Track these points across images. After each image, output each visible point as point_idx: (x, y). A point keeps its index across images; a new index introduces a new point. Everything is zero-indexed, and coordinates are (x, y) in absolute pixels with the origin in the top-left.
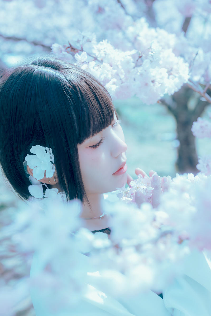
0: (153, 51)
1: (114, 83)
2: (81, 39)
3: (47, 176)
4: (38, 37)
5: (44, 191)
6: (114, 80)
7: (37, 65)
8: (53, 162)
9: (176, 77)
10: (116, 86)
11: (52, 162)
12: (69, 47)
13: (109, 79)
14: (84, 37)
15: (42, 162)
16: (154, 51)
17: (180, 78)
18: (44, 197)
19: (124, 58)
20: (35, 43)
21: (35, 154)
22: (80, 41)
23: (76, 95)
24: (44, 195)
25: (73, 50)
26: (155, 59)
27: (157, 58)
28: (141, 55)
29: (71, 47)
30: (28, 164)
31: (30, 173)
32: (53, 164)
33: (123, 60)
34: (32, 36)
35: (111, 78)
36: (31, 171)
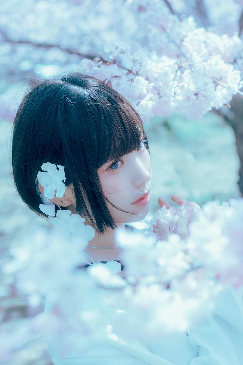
0: (193, 60)
1: (151, 99)
2: (113, 50)
3: (57, 196)
4: (73, 43)
5: (56, 212)
6: (151, 95)
7: (65, 81)
8: (65, 181)
9: (224, 87)
10: (152, 102)
11: (63, 181)
12: (99, 61)
13: (145, 95)
14: (117, 48)
15: (54, 180)
16: (195, 60)
17: (229, 88)
18: (55, 216)
19: (162, 69)
20: (70, 51)
21: (47, 172)
22: (112, 52)
23: (99, 115)
24: (56, 214)
25: (104, 63)
26: (196, 69)
27: (199, 68)
28: (180, 66)
29: (102, 60)
30: (39, 182)
31: (41, 191)
32: (64, 183)
33: (160, 71)
34: (66, 43)
35: (147, 93)
36: (43, 188)
